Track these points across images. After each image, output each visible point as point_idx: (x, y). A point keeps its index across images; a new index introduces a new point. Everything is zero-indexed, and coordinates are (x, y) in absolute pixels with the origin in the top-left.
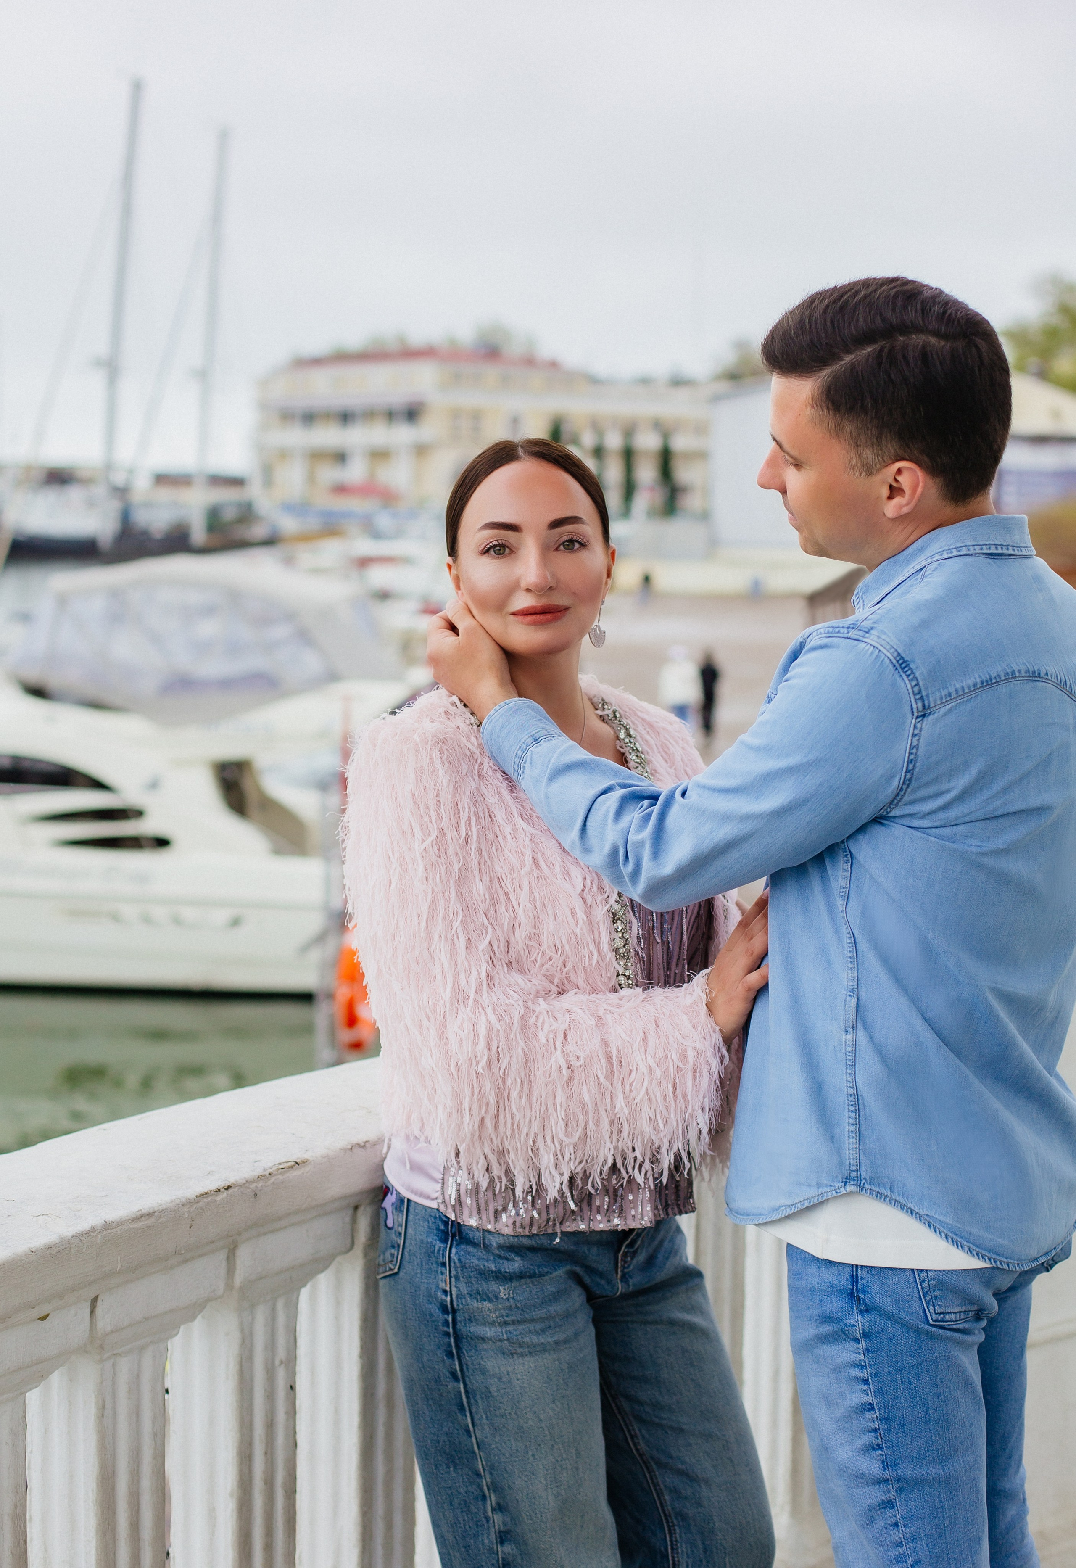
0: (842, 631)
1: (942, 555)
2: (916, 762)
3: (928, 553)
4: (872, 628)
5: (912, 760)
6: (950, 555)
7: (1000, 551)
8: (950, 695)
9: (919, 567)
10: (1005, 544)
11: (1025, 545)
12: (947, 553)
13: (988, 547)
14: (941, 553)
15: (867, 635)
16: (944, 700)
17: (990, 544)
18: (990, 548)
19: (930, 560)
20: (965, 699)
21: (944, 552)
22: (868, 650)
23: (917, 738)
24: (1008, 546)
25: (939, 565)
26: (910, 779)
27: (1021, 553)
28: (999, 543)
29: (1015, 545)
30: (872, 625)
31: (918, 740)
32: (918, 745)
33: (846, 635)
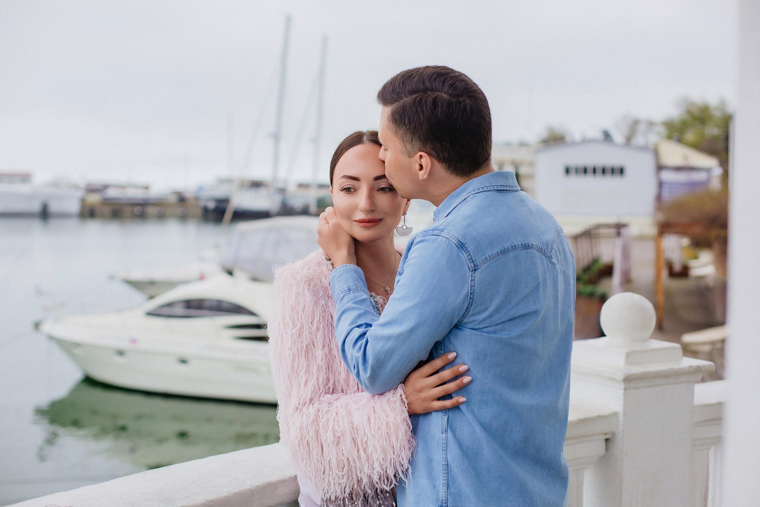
0: (429, 232)
1: (475, 191)
2: (474, 293)
3: (468, 191)
4: (444, 229)
5: (472, 293)
6: (479, 191)
7: (503, 188)
8: (486, 258)
9: (463, 198)
10: (505, 185)
11: (515, 185)
12: (477, 191)
13: (497, 186)
14: (474, 190)
15: (442, 232)
16: (484, 261)
17: (498, 185)
18: (498, 187)
19: (469, 194)
20: (494, 260)
21: (476, 190)
22: (444, 240)
23: (473, 281)
24: (507, 186)
25: (473, 196)
26: (472, 303)
27: (513, 189)
28: (502, 185)
29: (510, 185)
30: (444, 228)
31: (474, 283)
32: (474, 285)
33: (432, 234)
